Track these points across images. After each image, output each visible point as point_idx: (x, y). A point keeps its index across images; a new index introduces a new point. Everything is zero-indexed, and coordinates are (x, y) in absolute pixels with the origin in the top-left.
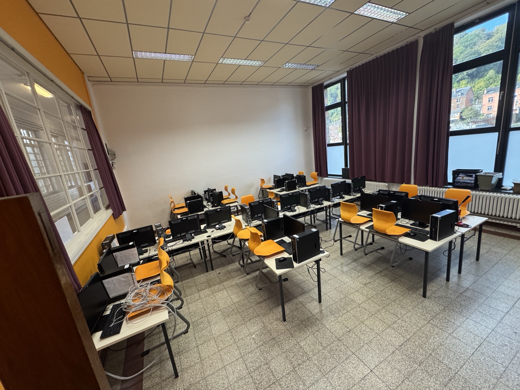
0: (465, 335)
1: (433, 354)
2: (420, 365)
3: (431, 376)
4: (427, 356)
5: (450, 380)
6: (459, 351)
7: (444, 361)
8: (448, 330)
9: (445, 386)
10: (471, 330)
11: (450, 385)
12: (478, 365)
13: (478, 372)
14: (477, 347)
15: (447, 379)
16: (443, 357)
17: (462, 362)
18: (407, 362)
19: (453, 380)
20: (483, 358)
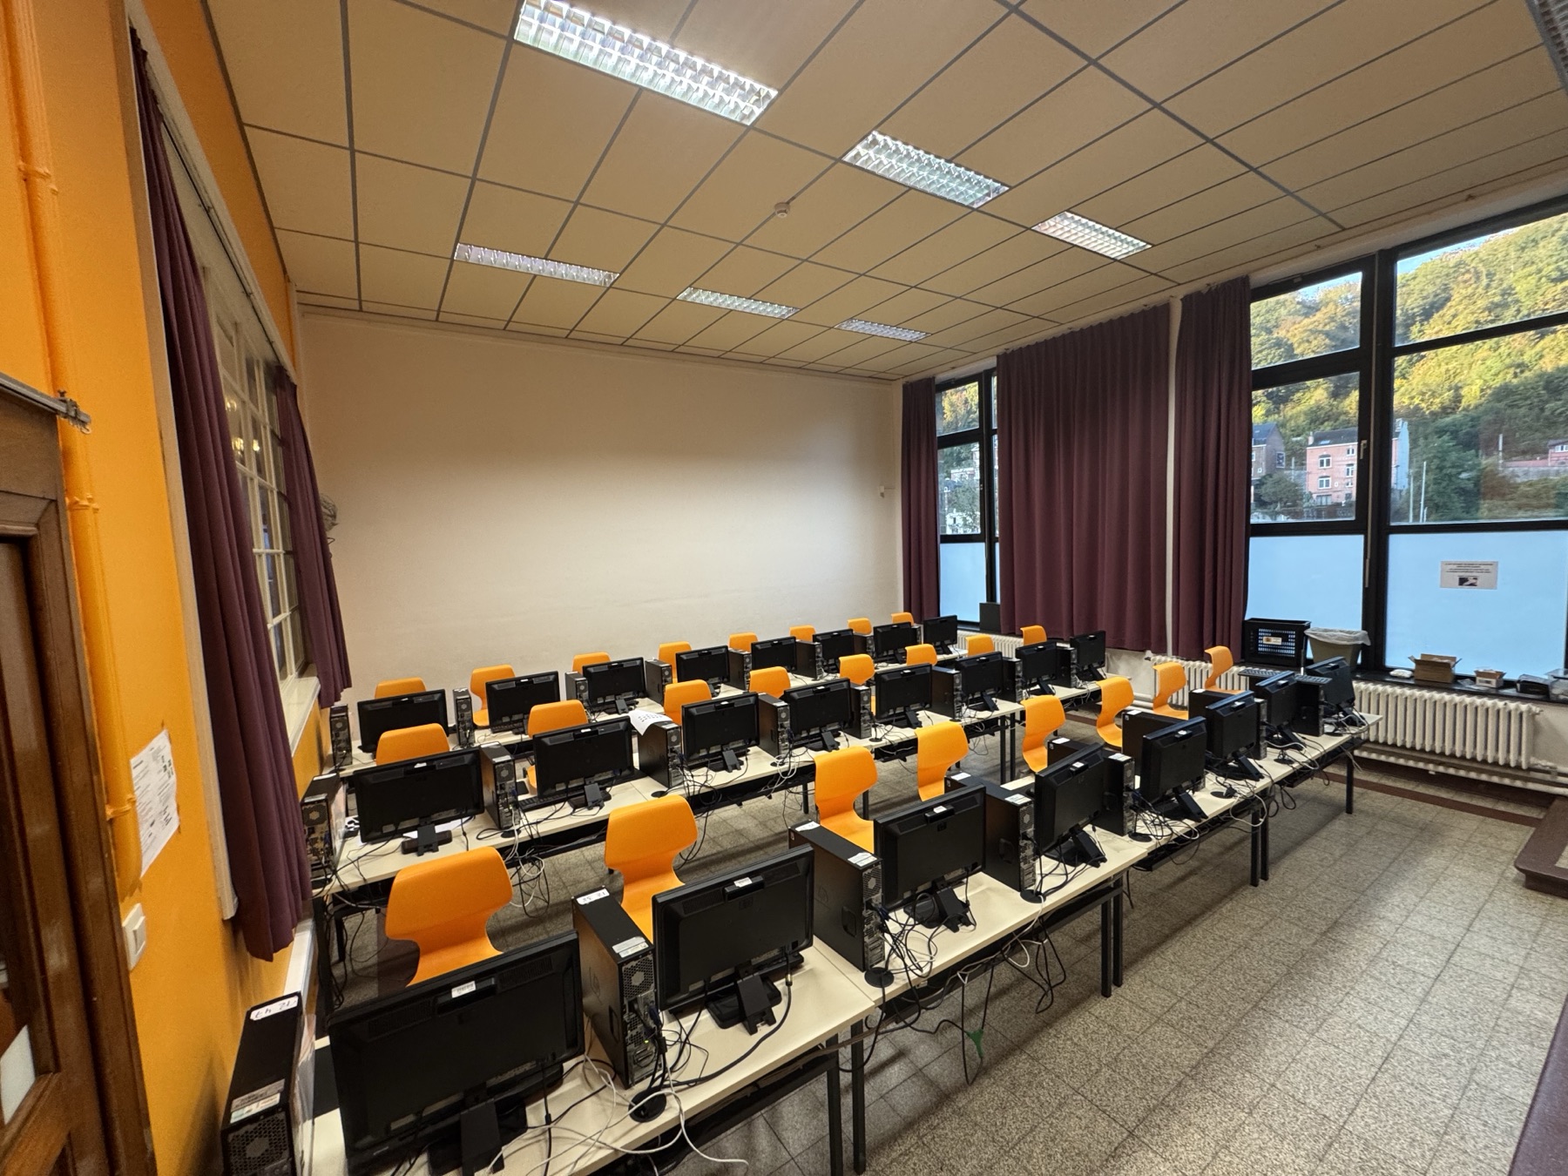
0: (1348, 1035)
1: (1279, 1085)
2: (1250, 1113)
3: (1283, 1139)
4: (1265, 1089)
5: (1330, 1145)
6: (1339, 1073)
7: (1308, 1101)
8: (1306, 1024)
9: (1320, 1160)
10: (1359, 1022)
11: (1331, 1158)
12: (1388, 1105)
13: (1391, 1122)
14: (1379, 1062)
15: (1322, 1143)
16: (1305, 1090)
17: (1352, 1100)
18: (1217, 1108)
19: (1336, 1145)
20: (1398, 1088)
